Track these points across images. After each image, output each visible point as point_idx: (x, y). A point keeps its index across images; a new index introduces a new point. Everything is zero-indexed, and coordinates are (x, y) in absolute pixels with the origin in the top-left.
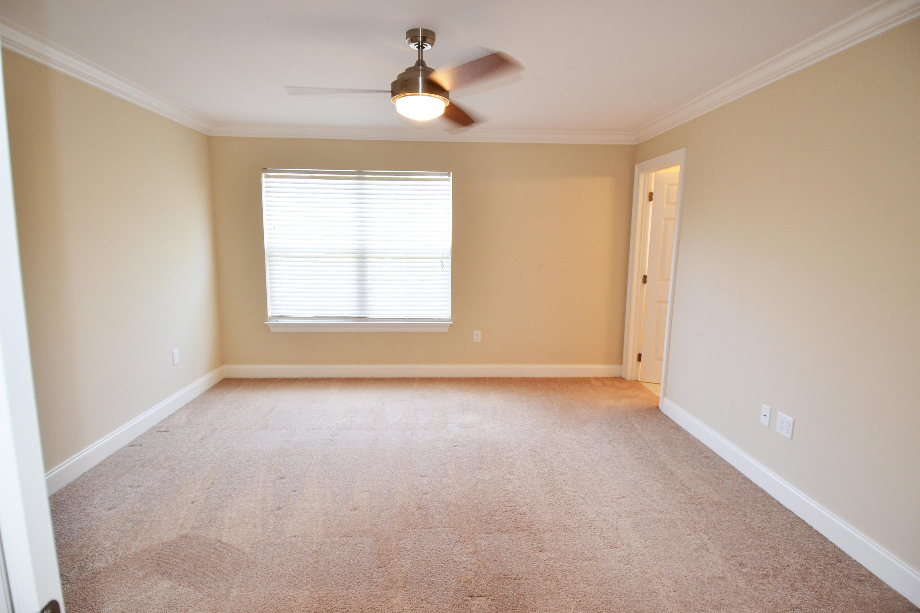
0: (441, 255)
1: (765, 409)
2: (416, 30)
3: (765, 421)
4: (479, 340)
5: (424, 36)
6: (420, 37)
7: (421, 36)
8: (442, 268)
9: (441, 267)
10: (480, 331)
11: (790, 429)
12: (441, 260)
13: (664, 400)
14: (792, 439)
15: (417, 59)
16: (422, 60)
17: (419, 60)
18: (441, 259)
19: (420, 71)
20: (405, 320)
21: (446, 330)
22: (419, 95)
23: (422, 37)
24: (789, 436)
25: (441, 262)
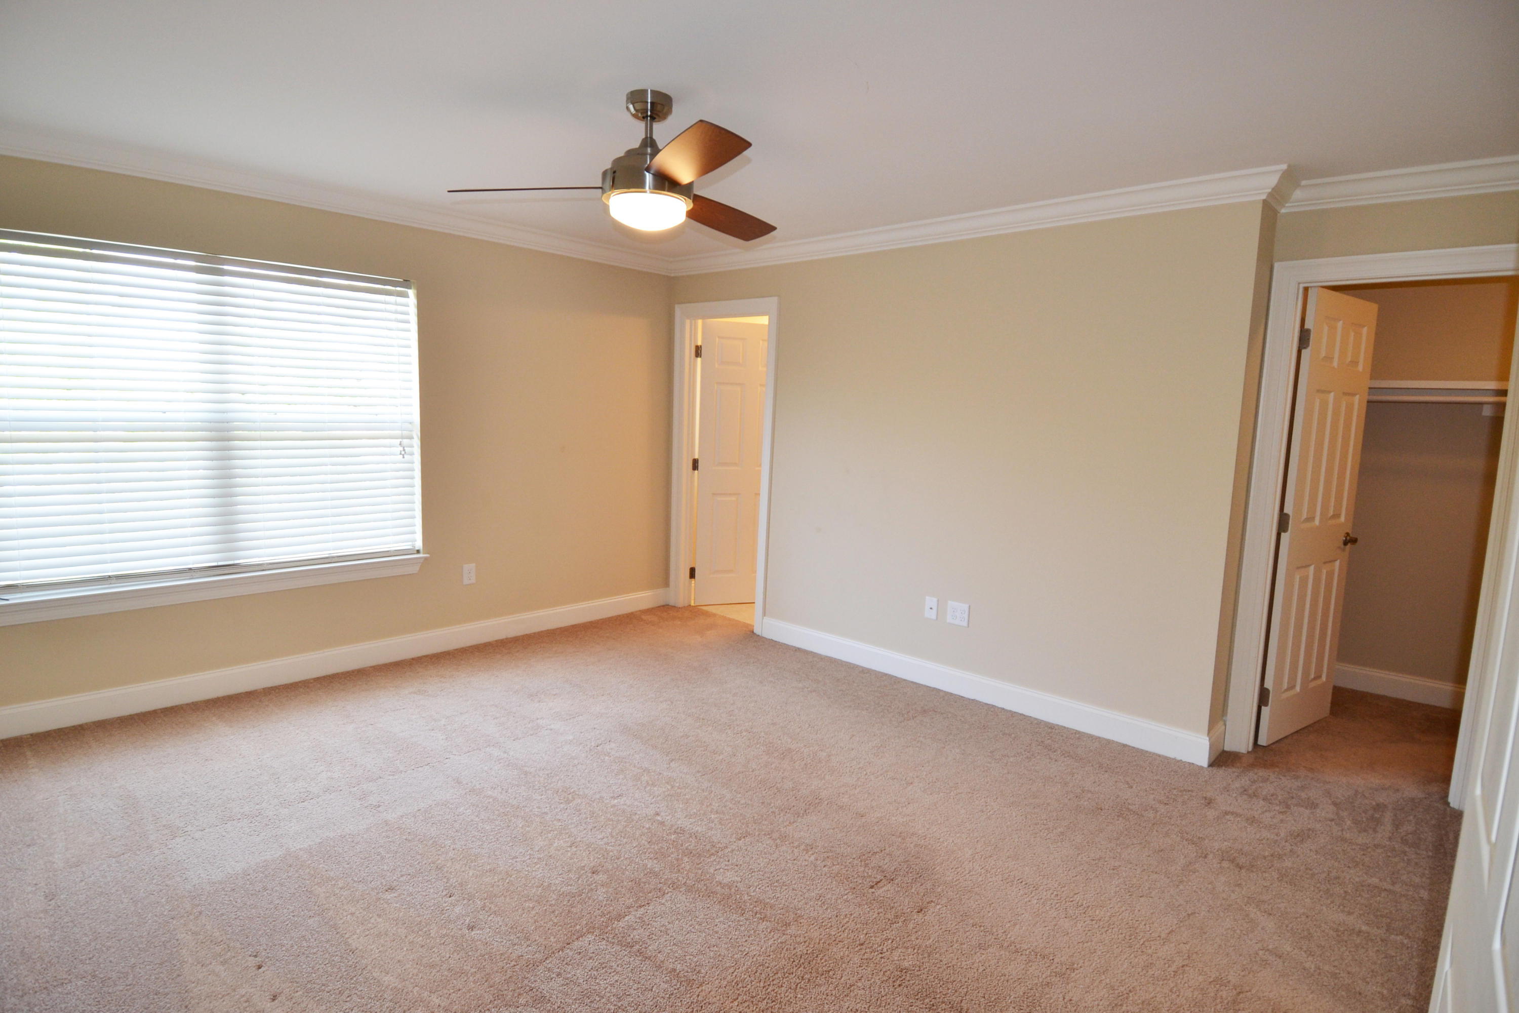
0: (398, 433)
1: (931, 601)
2: (644, 92)
3: (932, 615)
4: (473, 580)
5: (654, 101)
6: (647, 102)
7: (649, 101)
8: (402, 456)
9: (401, 454)
10: (474, 564)
11: (966, 616)
12: (399, 440)
13: (764, 620)
14: (968, 626)
15: (644, 136)
16: (651, 138)
17: (646, 137)
18: (401, 440)
19: (648, 157)
20: (326, 561)
21: (415, 569)
22: (645, 192)
23: (651, 103)
24: (965, 624)
25: (400, 444)
